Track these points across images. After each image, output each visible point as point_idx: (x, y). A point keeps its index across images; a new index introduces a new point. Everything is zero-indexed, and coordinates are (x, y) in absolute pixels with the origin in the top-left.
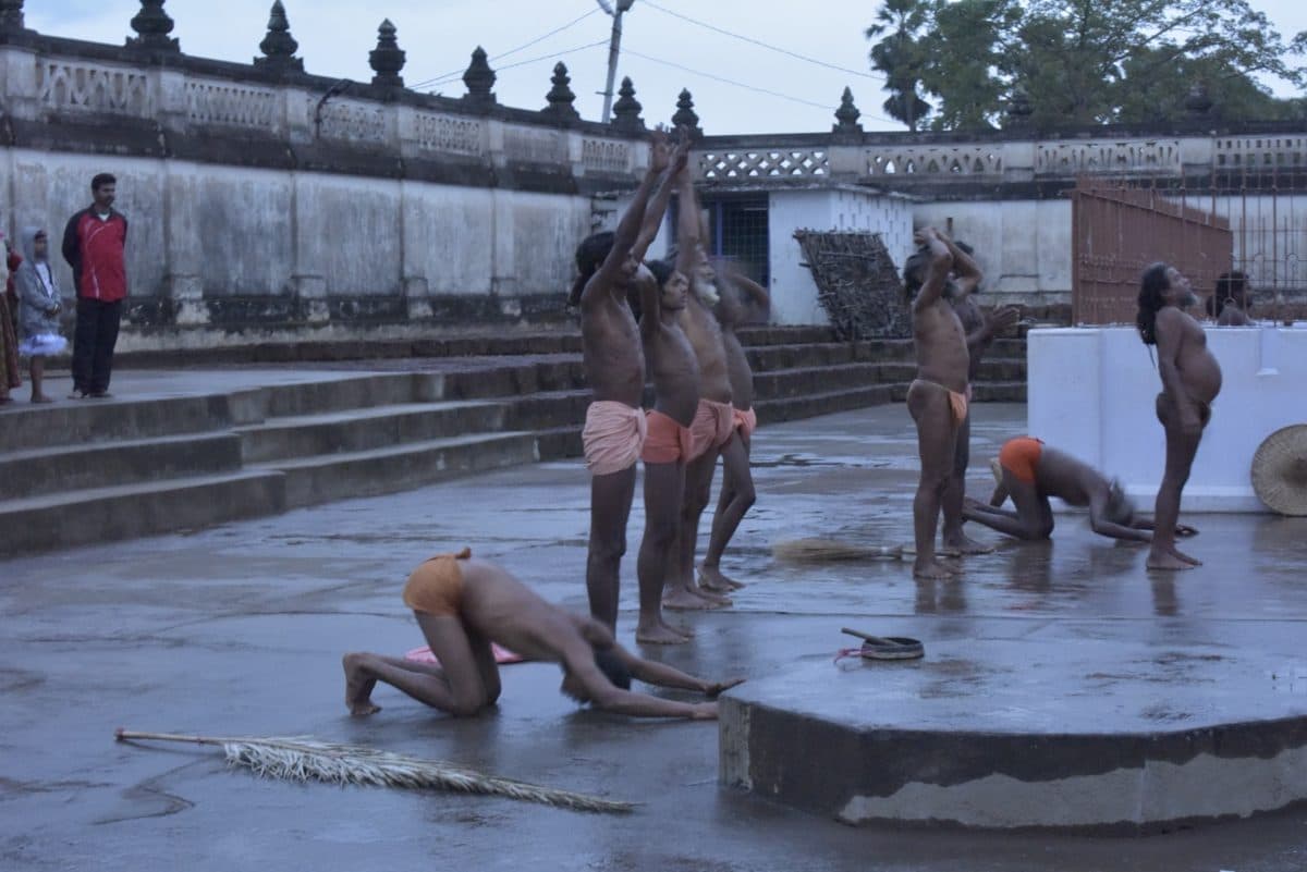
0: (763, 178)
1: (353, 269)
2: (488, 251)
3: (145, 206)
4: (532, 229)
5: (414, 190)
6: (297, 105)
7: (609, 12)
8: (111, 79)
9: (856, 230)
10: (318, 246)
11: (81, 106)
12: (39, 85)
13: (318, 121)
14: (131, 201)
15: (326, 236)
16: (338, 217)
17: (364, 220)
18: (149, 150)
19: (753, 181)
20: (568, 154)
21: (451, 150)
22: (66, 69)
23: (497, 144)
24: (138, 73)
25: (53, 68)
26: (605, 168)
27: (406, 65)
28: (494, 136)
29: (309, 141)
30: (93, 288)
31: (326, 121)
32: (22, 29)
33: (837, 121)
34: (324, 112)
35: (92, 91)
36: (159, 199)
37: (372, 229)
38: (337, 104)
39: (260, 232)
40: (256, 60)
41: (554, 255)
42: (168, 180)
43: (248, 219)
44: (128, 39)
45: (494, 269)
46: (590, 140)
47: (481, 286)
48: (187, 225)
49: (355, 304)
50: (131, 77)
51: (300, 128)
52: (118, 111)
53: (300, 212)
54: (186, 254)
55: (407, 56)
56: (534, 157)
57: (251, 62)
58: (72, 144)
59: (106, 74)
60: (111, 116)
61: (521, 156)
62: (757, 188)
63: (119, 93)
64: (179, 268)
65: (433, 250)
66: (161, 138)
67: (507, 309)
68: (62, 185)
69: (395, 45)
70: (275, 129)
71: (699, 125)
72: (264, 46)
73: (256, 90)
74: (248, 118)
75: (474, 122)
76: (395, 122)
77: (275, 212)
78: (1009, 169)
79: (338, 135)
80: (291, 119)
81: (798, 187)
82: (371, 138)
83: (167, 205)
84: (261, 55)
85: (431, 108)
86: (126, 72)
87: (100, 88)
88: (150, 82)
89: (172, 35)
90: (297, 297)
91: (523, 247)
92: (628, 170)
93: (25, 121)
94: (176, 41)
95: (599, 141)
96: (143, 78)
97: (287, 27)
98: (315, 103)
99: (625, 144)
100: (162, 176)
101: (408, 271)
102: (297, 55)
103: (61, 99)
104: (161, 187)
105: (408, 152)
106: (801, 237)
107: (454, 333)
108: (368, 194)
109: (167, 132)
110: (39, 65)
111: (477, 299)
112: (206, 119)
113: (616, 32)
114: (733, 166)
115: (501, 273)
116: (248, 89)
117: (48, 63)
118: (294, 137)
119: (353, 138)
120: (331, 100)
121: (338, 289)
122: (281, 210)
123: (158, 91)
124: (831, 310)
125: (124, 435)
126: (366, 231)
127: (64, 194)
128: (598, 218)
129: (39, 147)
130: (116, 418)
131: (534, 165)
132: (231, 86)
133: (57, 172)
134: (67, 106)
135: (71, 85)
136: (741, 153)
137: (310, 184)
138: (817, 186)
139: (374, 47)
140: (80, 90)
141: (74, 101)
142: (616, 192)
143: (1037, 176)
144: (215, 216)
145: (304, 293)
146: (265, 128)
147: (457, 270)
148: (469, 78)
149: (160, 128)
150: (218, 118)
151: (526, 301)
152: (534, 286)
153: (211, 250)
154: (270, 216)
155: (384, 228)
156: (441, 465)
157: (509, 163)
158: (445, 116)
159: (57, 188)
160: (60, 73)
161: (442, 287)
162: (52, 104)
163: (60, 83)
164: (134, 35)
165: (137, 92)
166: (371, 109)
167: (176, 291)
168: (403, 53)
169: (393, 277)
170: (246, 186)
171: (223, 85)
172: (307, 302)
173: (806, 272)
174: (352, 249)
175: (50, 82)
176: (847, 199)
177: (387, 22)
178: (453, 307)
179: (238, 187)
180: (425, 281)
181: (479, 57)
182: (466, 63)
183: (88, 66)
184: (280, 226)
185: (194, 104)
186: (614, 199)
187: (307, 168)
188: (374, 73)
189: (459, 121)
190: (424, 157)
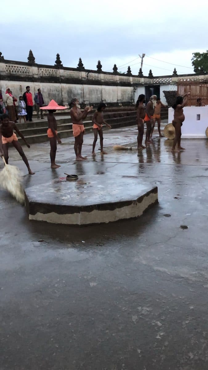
0: (162, 83)
1: (94, 99)
2: (117, 96)
3: (58, 90)
4: (124, 92)
5: (103, 87)
6: (83, 74)
7: (141, 58)
8: (51, 71)
9: (174, 90)
10: (88, 96)
11: (46, 75)
12: (39, 72)
13: (87, 76)
14: (55, 90)
15: (89, 94)
16: (91, 92)
17: (95, 92)
18: (58, 82)
19: (158, 83)
20: (130, 80)
21: (110, 80)
22: (43, 70)
23: (118, 79)
24: (56, 70)
25: (41, 69)
26: (136, 82)
27: (102, 67)
28: (117, 78)
29: (86, 80)
30: (29, 104)
31: (89, 77)
32: (35, 63)
33: (173, 73)
34: (88, 75)
35: (48, 73)
36: (60, 89)
37: (97, 93)
38: (90, 74)
39: (78, 94)
40: (77, 67)
41: (128, 96)
42: (61, 87)
43: (76, 92)
44: (55, 65)
45: (117, 99)
46: (134, 78)
47: (115, 101)
48: (65, 93)
49: (94, 105)
50: (55, 71)
51: (84, 78)
52: (53, 76)
53: (84, 91)
54: (65, 98)
55: (102, 66)
56: (124, 81)
57: (76, 68)
58: (45, 81)
59: (50, 70)
60: (52, 77)
61: (122, 81)
62: (158, 84)
63: (53, 73)
64: (64, 100)
65: (107, 96)
66: (60, 80)
67: (120, 105)
68: (43, 88)
69: (100, 64)
70: (80, 78)
71: (153, 75)
72: (78, 65)
73: (77, 72)
74: (75, 76)
75: (114, 76)
76: (100, 76)
77: (80, 91)
78: (200, 80)
79: (91, 79)
80: (83, 76)
81: (164, 84)
82: (97, 79)
83: (61, 90)
84: (78, 66)
85: (106, 74)
86: (54, 70)
87: (49, 72)
88: (58, 71)
89: (61, 64)
90: (84, 104)
91: (122, 95)
92: (141, 82)
93: (36, 78)
94: (62, 65)
95: (135, 78)
96: (57, 71)
97: (82, 62)
98: (87, 74)
99: (140, 78)
100: (60, 86)
101: (103, 99)
102: (83, 66)
103: (43, 74)
104: (60, 87)
105: (102, 81)
106: (164, 92)
107: (111, 108)
108: (96, 88)
109: (61, 79)
110: (38, 69)
111: (115, 103)
112: (68, 77)
113: (142, 61)
114: (158, 81)
115: (119, 99)
116: (75, 72)
117: (40, 69)
118: (83, 79)
119: (94, 79)
120: (89, 73)
121: (91, 102)
122: (81, 90)
123: (59, 73)
124: (168, 103)
125: (33, 128)
126: (96, 93)
127: (44, 89)
128: (135, 90)
129: (39, 82)
130: (32, 125)
131: (124, 82)
132: (72, 71)
133: (42, 86)
134: (44, 75)
135: (44, 72)
136: (159, 79)
137: (86, 87)
138: (167, 84)
139: (97, 65)
140: (46, 73)
141: (45, 74)
142: (137, 86)
143: (204, 81)
144: (70, 92)
145: (85, 103)
146: (78, 78)
147: (111, 99)
148: (114, 69)
149: (60, 78)
150: (70, 77)
151: (123, 103)
152: (124, 101)
153: (70, 97)
154: (80, 92)
155: (99, 93)
156: (91, 130)
157: (120, 82)
158: (109, 75)
159: (42, 88)
160: (42, 70)
161: (109, 101)
162: (41, 75)
163: (42, 72)
164: (56, 64)
165: (56, 73)
166: (96, 75)
167: (63, 103)
168: (101, 65)
169: (101, 100)
170: (75, 87)
171: (71, 71)
172: (86, 104)
173: (165, 97)
174: (93, 96)
175: (40, 72)
176: (172, 85)
177: (99, 61)
178: (111, 104)
179: (74, 87)
180: (106, 101)
181: (115, 66)
182: (113, 67)
183: (47, 69)
184: (81, 93)
185: (66, 75)
186: (137, 87)
187: (85, 84)
188: (97, 69)
189: (111, 76)
190: (105, 82)
